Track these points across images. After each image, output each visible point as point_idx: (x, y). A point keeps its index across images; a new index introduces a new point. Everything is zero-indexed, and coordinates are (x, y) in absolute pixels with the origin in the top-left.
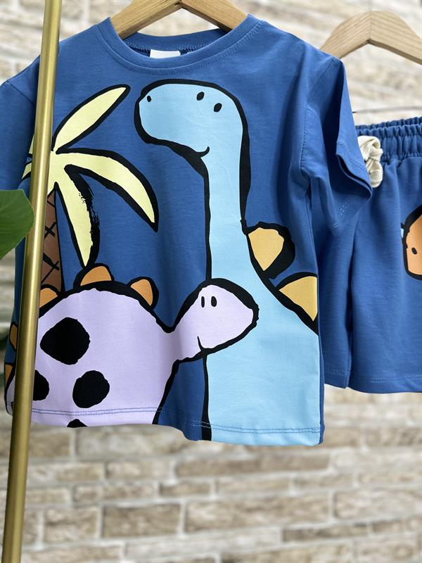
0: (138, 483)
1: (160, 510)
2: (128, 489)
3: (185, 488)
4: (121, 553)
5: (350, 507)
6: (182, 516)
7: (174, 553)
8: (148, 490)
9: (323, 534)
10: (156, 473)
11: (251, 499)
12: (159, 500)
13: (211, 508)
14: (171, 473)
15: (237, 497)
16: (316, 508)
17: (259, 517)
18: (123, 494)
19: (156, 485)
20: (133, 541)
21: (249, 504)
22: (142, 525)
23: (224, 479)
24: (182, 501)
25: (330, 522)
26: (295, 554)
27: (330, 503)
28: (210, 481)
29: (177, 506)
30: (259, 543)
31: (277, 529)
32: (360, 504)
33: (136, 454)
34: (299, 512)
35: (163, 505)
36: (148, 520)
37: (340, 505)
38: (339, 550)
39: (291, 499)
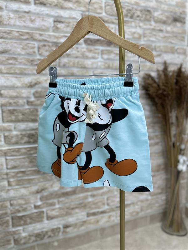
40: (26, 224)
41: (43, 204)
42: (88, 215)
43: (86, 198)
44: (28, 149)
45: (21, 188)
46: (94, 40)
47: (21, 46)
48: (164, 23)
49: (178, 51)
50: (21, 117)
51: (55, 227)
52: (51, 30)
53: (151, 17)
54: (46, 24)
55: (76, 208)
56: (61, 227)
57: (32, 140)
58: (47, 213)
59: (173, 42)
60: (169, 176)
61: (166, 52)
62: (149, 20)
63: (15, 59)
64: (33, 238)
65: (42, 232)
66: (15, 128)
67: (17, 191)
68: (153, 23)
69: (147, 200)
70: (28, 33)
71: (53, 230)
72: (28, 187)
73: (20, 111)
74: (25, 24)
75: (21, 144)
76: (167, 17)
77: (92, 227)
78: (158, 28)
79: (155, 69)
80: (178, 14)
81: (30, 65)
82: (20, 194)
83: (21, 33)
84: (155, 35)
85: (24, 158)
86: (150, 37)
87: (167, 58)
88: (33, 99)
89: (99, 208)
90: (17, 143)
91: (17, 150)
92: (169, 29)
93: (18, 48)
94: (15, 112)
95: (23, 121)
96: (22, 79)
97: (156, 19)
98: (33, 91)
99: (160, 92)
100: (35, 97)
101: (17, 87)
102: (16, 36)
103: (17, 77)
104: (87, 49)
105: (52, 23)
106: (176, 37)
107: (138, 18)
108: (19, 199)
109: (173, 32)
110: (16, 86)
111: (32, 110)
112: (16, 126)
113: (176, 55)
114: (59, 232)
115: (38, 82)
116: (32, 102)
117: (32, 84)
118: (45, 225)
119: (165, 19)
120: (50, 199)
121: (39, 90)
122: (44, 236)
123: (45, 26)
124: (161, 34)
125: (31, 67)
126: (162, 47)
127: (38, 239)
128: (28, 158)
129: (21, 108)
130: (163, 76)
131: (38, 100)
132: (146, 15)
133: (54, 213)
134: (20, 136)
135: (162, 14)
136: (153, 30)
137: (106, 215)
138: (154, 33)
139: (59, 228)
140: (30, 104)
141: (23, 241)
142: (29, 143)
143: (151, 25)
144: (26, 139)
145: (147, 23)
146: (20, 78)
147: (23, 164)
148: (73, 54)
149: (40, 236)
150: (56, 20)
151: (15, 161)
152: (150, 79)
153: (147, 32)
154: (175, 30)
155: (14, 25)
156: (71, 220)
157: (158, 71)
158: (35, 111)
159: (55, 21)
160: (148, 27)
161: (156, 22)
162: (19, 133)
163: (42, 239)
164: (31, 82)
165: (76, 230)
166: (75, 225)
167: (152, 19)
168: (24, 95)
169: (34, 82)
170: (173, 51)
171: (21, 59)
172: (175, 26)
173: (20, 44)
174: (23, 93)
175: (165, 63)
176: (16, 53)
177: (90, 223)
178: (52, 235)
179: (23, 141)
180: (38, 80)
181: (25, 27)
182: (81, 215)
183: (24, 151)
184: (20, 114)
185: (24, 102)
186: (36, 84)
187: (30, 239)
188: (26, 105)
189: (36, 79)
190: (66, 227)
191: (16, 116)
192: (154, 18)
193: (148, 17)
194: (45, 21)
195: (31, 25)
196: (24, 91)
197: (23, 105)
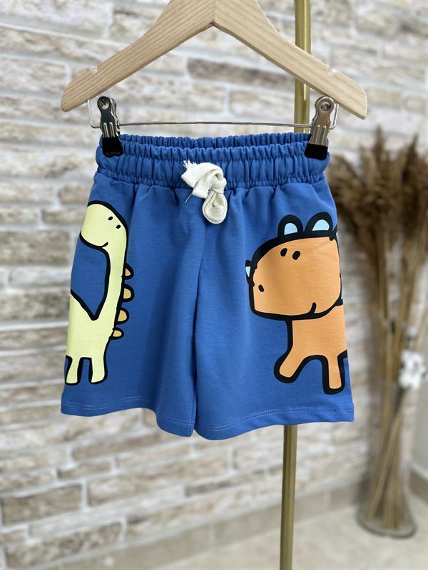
0: (34, 473)
1: (61, 492)
2: (23, 480)
3: (85, 469)
4: (26, 534)
5: (248, 459)
6: (84, 493)
7: (79, 525)
8: (45, 478)
9: (223, 485)
10: (52, 461)
11: (152, 468)
12: (59, 484)
13: (112, 482)
14: (69, 458)
15: (139, 469)
16: (216, 465)
17: (162, 482)
18: (19, 486)
19: (54, 472)
20: (37, 522)
21: (150, 473)
22: (43, 508)
23: (123, 455)
24: (83, 481)
25: (230, 474)
26: (198, 506)
27: (229, 458)
28: (110, 459)
29: (79, 487)
30: (163, 502)
31: (180, 488)
32: (258, 455)
33: (28, 447)
34: (200, 471)
35: (63, 488)
36: (49, 502)
37: (239, 459)
38: (239, 495)
39: (191, 462)
40: (36, 515)
41: (80, 467)
42: (189, 492)
43: (184, 451)
44: (44, 333)
45: (24, 429)
46: (214, 64)
47: (30, 71)
48: (380, 33)
49: (410, 104)
50: (25, 251)
51: (108, 522)
52: (106, 33)
53: (349, 18)
54: (93, 16)
55: (161, 475)
56: (123, 521)
57: (53, 311)
58: (89, 490)
59: (399, 81)
60: (377, 399)
61: (381, 105)
62: (344, 25)
63: (13, 102)
64: (54, 551)
65: (77, 534)
66: (10, 279)
67: (14, 436)
68: (353, 32)
69: (325, 455)
70: (47, 37)
71: (103, 530)
72: (42, 427)
73: (24, 238)
74: (40, 14)
75: (26, 320)
76: (388, 21)
77: (196, 520)
78: (365, 46)
79: (354, 145)
80: (413, 14)
81: (51, 121)
82: (23, 444)
83: (29, 37)
84: (358, 63)
85: (33, 355)
86: (347, 65)
87: (384, 118)
88: (56, 207)
89: (214, 474)
90: (15, 318)
91: (15, 334)
92: (390, 48)
93: (21, 74)
94: (11, 239)
95: (30, 262)
96: (30, 156)
97: (361, 22)
98: (57, 186)
99: (369, 199)
100: (64, 203)
101: (18, 176)
102: (16, 44)
103: (17, 151)
104: (196, 87)
105: (110, 14)
106: (405, 69)
107: (320, 18)
108: (20, 455)
109: (398, 58)
110: (14, 172)
111: (54, 234)
112: (14, 275)
113: (404, 114)
114: (117, 534)
115: (70, 163)
116: (54, 215)
117: (56, 169)
118: (85, 518)
119: (381, 23)
120: (96, 455)
121: (74, 184)
122: (81, 544)
123: (90, 22)
124: (372, 61)
125: (54, 127)
126: (372, 94)
127: (67, 551)
128: (43, 354)
129: (27, 230)
130: (373, 164)
131: (70, 210)
132: (339, 11)
133: (106, 489)
134: (24, 300)
135: (375, 12)
136: (355, 48)
137: (230, 492)
138: (356, 57)
139: (118, 525)
140: (49, 218)
141: (28, 558)
142: (44, 316)
143: (348, 36)
144: (38, 308)
145: (341, 31)
146: (26, 151)
147: (30, 369)
148: (162, 97)
149: (70, 544)
150: (118, 8)
151: (12, 363)
152: (344, 168)
153: (340, 53)
154: (404, 52)
155: (12, 15)
156: (147, 504)
157: (362, 149)
158: (63, 238)
159: (116, 12)
160: (342, 40)
161: (362, 29)
162: (20, 292)
163: (76, 551)
164: (54, 165)
165: (158, 528)
166: (156, 517)
167: (352, 23)
168: (36, 197)
169: (61, 164)
170: (397, 103)
171: (28, 104)
172: (404, 43)
173: (28, 66)
174: (31, 191)
175: (379, 133)
176: (16, 88)
177: (193, 511)
178: (101, 541)
179: (31, 313)
180: (72, 159)
181: (40, 20)
182: (171, 493)
183: (33, 337)
184: (24, 244)
185: (35, 215)
186: (66, 169)
187: (46, 552)
188: (40, 221)
189: (65, 157)
190: (135, 521)
191: (15, 250)
192: (356, 19)
193: (343, 17)
194: (92, 8)
195: (56, 18)
196: (34, 186)
197: (32, 223)
